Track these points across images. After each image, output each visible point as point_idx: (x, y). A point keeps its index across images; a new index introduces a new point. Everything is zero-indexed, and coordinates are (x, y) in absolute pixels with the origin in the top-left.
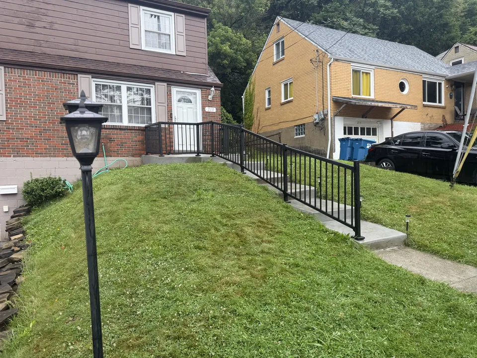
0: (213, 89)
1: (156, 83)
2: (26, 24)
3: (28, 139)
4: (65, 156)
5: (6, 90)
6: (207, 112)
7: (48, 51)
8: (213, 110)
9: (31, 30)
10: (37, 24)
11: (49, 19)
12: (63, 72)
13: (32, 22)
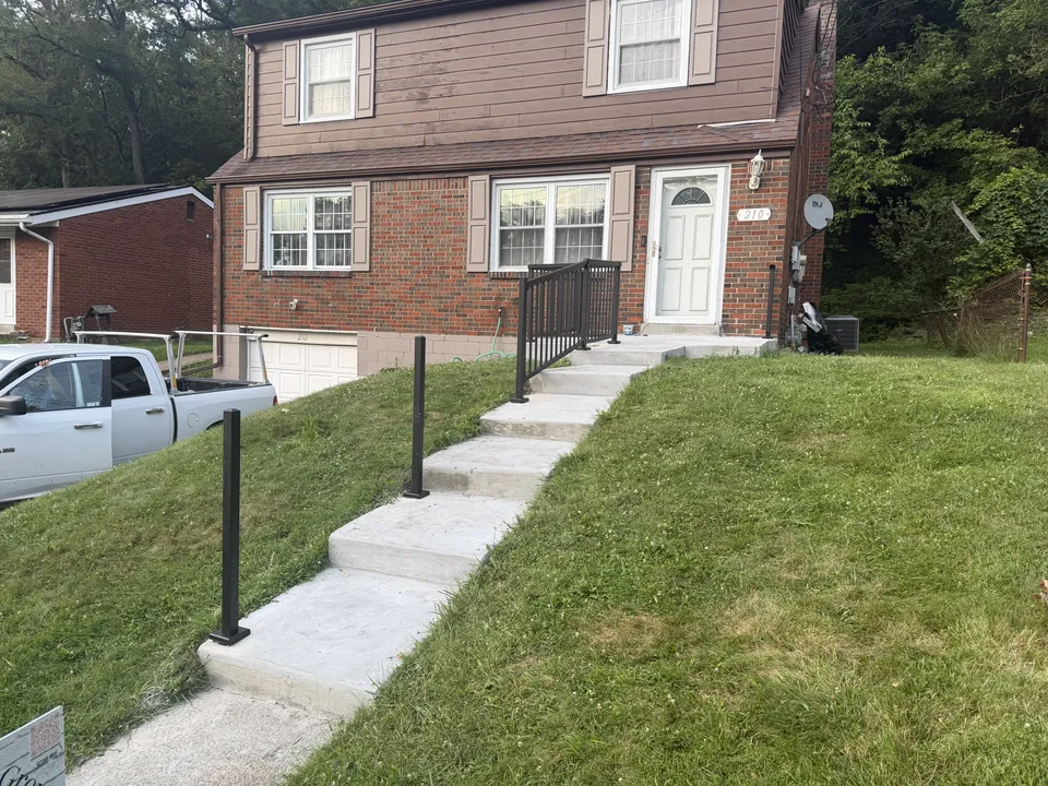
0: (758, 158)
1: (613, 169)
2: (418, 97)
3: (395, 301)
4: (443, 332)
5: (371, 221)
6: (742, 223)
7: (443, 138)
8: (764, 214)
9: (423, 106)
10: (433, 93)
11: (450, 78)
12: (447, 176)
13: (424, 91)
